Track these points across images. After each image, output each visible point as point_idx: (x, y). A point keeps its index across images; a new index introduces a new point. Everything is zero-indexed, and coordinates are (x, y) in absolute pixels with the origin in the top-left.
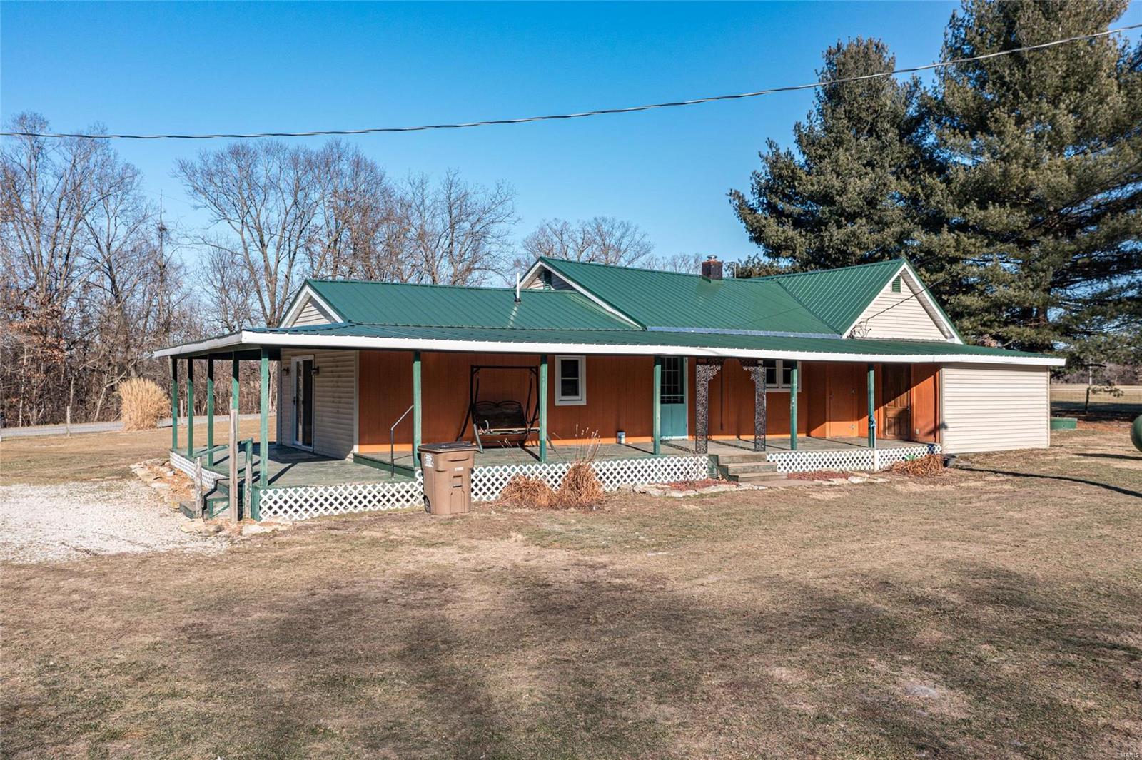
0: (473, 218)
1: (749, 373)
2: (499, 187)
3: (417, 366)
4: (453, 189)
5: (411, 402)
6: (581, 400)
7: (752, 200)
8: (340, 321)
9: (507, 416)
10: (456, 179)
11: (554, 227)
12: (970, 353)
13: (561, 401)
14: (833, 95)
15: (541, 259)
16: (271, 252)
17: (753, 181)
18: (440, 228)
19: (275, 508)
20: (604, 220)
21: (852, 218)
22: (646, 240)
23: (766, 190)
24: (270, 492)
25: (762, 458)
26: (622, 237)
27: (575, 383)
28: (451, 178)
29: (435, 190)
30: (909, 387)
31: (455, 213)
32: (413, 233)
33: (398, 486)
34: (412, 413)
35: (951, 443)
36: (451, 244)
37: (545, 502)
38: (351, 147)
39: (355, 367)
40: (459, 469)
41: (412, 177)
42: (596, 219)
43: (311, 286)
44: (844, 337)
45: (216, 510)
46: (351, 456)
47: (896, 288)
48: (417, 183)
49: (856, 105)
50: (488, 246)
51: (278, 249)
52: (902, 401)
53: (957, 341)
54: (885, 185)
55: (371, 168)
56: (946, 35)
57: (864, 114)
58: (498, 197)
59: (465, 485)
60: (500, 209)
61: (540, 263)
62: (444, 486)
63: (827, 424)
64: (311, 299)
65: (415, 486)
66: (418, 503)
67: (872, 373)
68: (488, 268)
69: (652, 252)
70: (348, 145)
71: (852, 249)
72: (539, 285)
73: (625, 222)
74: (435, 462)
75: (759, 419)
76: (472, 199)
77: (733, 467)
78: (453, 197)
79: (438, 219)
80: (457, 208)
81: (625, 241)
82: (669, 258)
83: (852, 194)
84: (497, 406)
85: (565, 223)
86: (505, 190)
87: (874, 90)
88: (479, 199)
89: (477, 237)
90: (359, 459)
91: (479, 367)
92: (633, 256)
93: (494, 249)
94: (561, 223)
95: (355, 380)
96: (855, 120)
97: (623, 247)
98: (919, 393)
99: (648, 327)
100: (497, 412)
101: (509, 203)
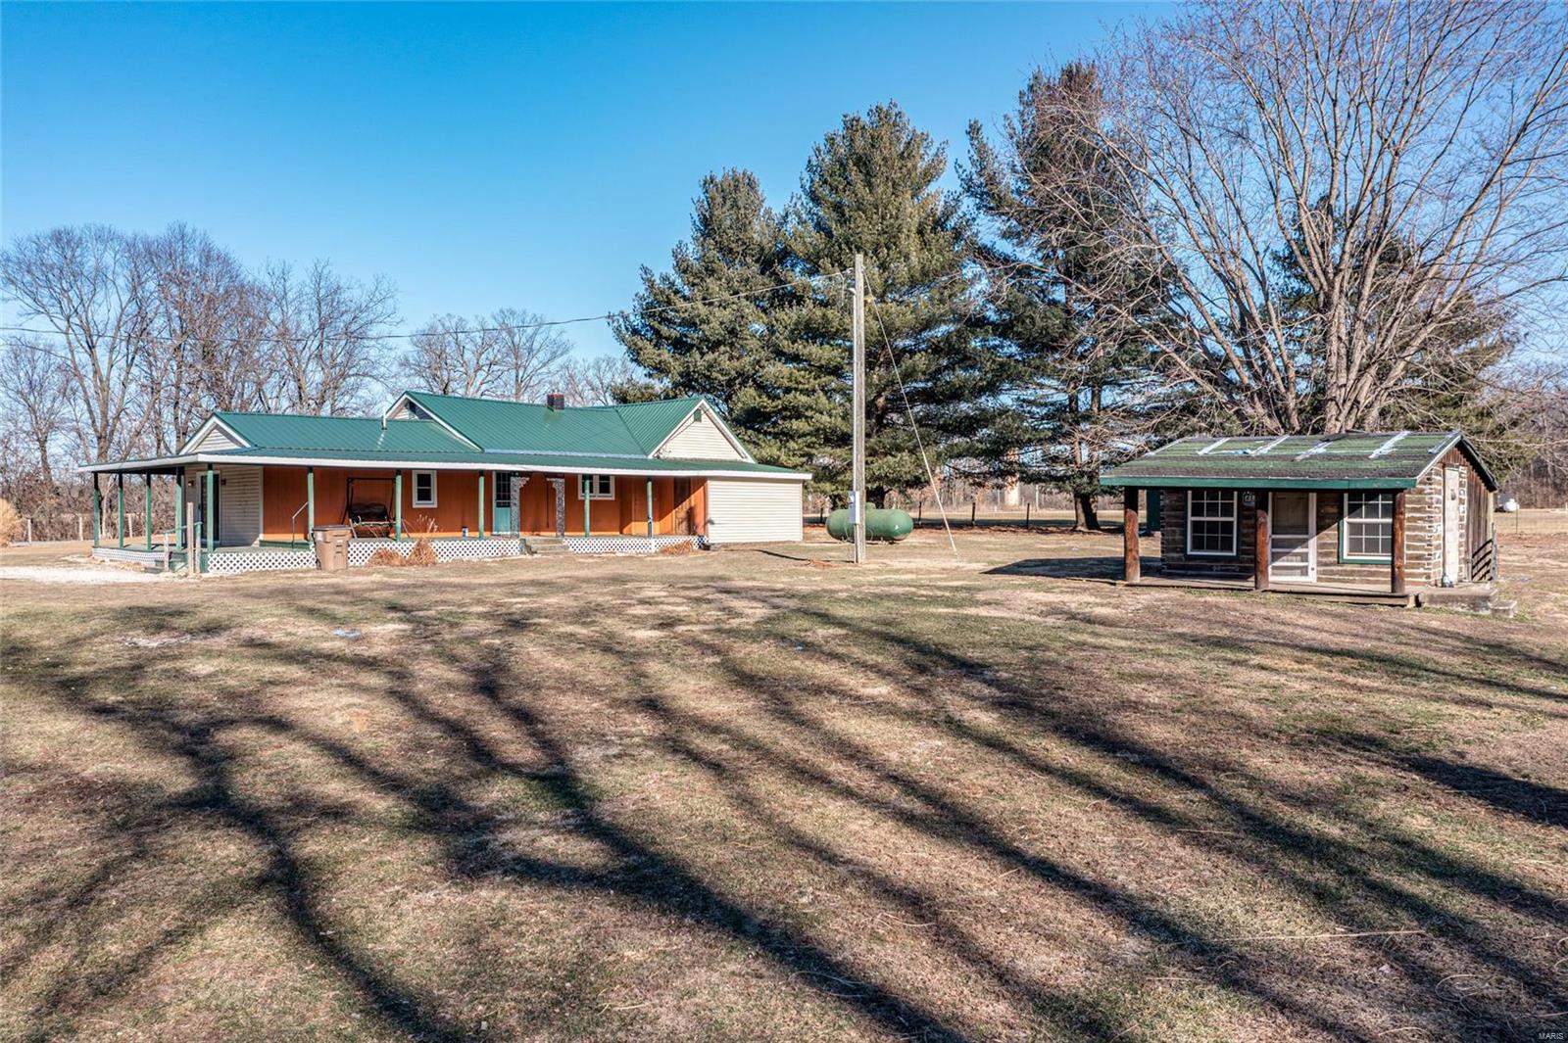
0: (347, 318)
1: (551, 483)
2: (378, 282)
3: (311, 476)
4: (322, 284)
5: (307, 500)
6: (433, 504)
7: (636, 321)
8: (248, 445)
9: (375, 514)
10: (325, 272)
11: (447, 324)
12: (760, 470)
13: (416, 504)
14: (707, 226)
15: (407, 392)
16: (101, 352)
17: (636, 303)
18: (306, 327)
19: (218, 565)
20: (512, 313)
21: (715, 346)
22: (564, 337)
23: (648, 312)
24: (215, 555)
25: (560, 542)
26: (535, 334)
27: (429, 491)
28: (319, 269)
29: (299, 279)
30: (689, 496)
31: (325, 310)
32: (270, 329)
33: (298, 554)
34: (307, 509)
35: (714, 536)
36: (321, 344)
37: (397, 563)
38: (198, 233)
39: (260, 480)
40: (340, 541)
41: (272, 266)
42: (502, 311)
43: (217, 416)
44: (650, 457)
45: (177, 567)
46: (257, 542)
47: (698, 419)
48: (277, 274)
49: (725, 236)
50: (365, 350)
51: (111, 351)
52: (686, 505)
53: (750, 460)
54: (743, 317)
55: (225, 261)
56: (801, 179)
57: (733, 245)
58: (377, 294)
59: (344, 552)
60: (379, 308)
61: (405, 396)
62: (330, 552)
63: (633, 523)
64: (217, 427)
65: (310, 554)
66: (312, 565)
67: (650, 484)
68: (365, 375)
69: (572, 353)
70: (194, 231)
71: (715, 375)
72: (405, 414)
73: (538, 315)
74: (324, 537)
75: (559, 516)
76: (345, 296)
77: (534, 547)
78: (323, 292)
79: (304, 316)
80: (328, 304)
81: (539, 339)
82: (591, 361)
83: (715, 324)
84: (367, 507)
85: (461, 319)
86: (385, 286)
87: (743, 226)
88: (354, 295)
89: (355, 336)
90: (263, 543)
91: (353, 479)
92: (549, 355)
93: (373, 353)
94: (456, 320)
95: (260, 488)
96: (727, 252)
97: (536, 345)
98: (695, 499)
99: (486, 450)
100: (367, 511)
101: (390, 301)
